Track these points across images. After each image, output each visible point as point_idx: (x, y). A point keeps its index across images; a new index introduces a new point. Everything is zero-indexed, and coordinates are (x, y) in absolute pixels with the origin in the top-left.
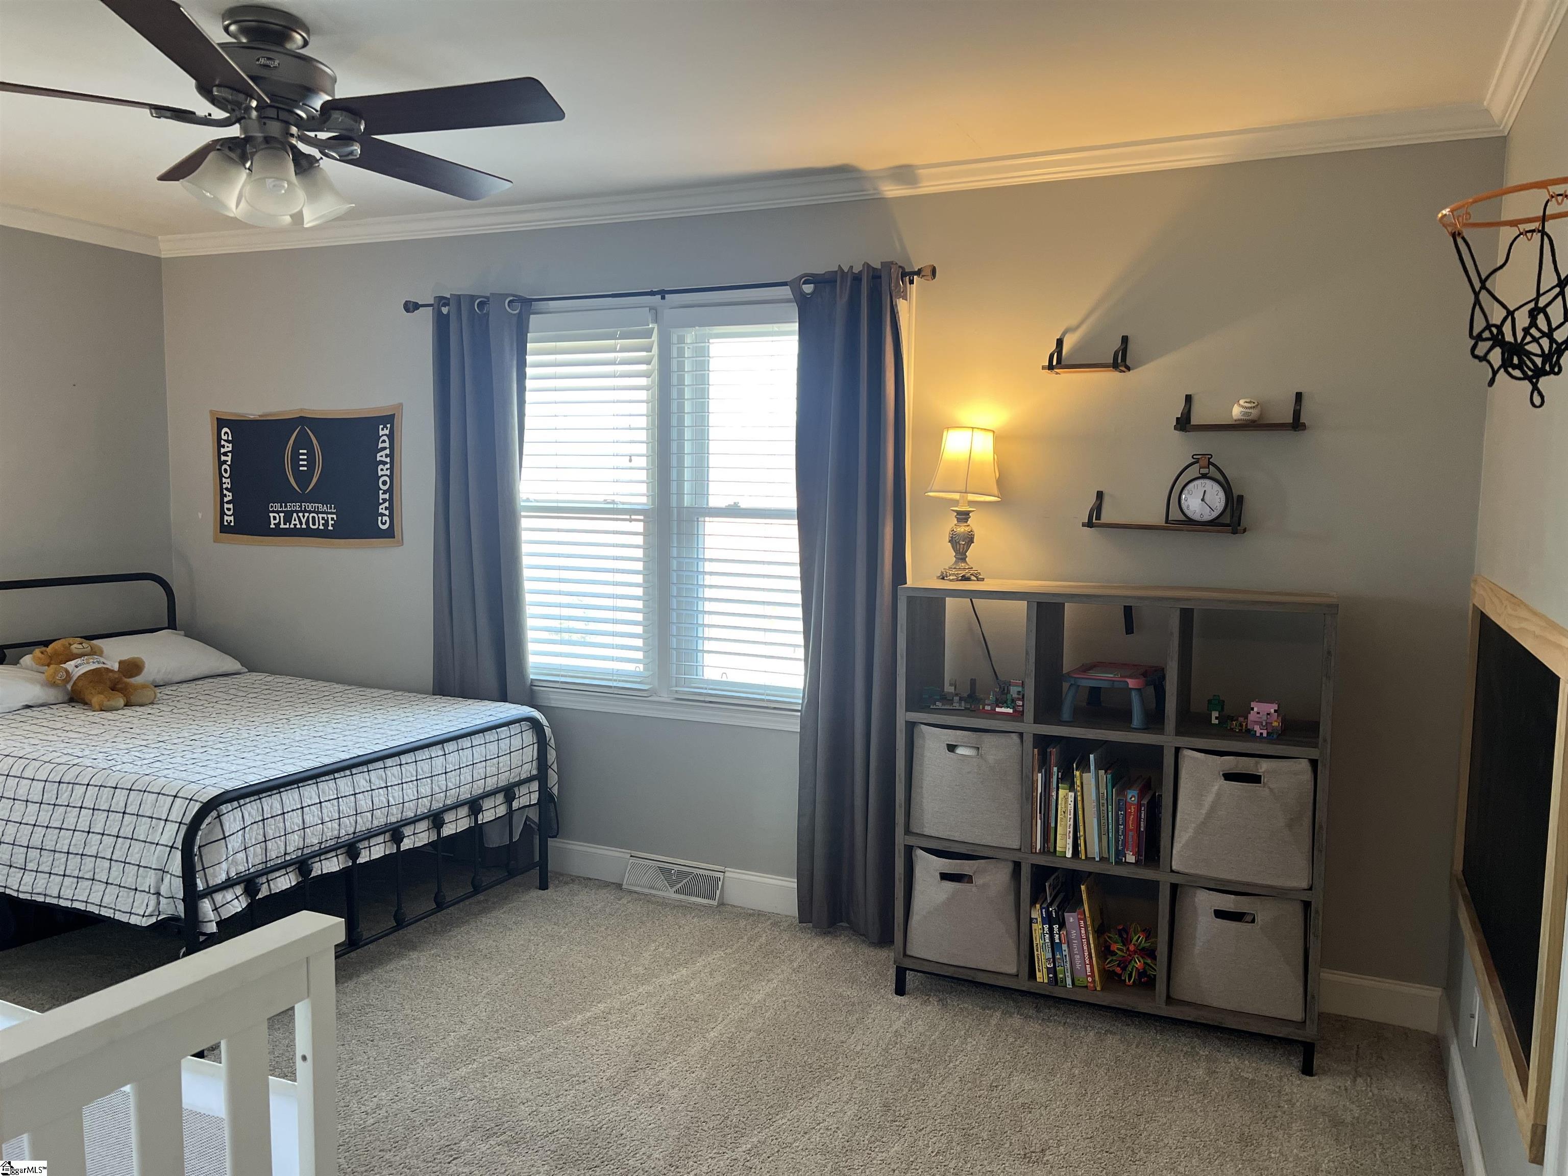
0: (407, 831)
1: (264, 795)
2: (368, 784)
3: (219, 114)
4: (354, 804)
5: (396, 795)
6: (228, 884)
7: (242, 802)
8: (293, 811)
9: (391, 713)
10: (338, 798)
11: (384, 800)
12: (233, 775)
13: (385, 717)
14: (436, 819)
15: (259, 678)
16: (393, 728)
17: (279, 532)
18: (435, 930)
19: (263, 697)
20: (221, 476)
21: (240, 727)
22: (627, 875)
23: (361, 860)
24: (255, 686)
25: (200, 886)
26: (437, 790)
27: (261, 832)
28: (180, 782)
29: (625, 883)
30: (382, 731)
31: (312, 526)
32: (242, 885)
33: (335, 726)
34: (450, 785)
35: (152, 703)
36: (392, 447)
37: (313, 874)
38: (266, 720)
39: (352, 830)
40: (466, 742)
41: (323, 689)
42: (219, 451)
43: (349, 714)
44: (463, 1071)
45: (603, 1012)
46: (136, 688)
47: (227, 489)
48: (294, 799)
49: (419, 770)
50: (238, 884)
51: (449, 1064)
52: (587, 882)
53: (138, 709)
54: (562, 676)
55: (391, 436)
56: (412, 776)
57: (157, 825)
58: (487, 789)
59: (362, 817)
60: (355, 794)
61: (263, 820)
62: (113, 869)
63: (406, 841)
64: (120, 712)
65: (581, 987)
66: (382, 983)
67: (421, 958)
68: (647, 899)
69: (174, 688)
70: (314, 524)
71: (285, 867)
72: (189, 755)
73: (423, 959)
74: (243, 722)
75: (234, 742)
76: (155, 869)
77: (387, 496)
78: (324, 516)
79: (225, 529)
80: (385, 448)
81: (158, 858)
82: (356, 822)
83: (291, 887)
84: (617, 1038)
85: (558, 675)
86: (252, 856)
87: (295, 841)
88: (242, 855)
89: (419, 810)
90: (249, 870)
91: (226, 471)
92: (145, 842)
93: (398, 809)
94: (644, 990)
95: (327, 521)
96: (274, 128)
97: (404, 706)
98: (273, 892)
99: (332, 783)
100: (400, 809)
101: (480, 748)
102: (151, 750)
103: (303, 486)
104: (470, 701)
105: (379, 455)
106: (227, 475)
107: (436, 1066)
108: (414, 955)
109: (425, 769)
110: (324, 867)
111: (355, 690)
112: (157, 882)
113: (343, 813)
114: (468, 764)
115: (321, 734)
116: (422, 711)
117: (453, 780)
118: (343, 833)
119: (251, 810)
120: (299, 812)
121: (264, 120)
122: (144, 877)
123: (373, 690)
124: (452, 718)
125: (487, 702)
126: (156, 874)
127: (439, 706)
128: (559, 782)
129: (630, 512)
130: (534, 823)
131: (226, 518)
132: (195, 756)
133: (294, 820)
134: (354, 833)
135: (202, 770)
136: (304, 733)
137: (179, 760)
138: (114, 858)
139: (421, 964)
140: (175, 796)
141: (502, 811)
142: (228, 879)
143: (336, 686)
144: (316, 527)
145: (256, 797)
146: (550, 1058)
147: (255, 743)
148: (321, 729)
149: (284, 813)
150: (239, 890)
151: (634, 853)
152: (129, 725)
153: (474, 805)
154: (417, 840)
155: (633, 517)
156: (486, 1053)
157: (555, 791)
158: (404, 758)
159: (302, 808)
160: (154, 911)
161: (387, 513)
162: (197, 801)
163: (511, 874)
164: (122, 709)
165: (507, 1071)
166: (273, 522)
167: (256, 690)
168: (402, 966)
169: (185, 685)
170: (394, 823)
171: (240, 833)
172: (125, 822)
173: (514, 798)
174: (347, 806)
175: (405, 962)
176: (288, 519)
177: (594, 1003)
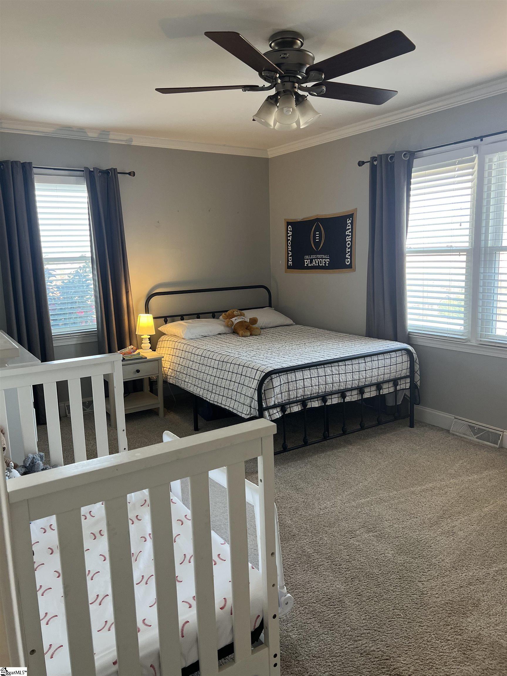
0: (348, 394)
1: (289, 372)
2: (331, 372)
3: (267, 84)
4: (325, 380)
5: (343, 378)
6: (275, 406)
7: (280, 374)
8: (300, 380)
9: (345, 343)
10: (318, 377)
11: (338, 379)
12: (278, 364)
13: (343, 345)
14: (361, 390)
15: (299, 327)
16: (344, 349)
17: (308, 268)
18: (361, 438)
19: (298, 334)
20: (288, 246)
21: (287, 345)
22: (452, 427)
23: (328, 404)
24: (296, 330)
25: (264, 406)
26: (361, 377)
27: (287, 387)
28: (260, 365)
29: (451, 430)
30: (340, 350)
31: (320, 265)
32: (280, 407)
33: (322, 347)
34: (368, 376)
35: (260, 335)
36: (352, 228)
37: (308, 407)
38: (297, 343)
39: (324, 391)
40: (375, 358)
41: (322, 332)
42: (287, 235)
43: (329, 343)
44: (363, 501)
45: (431, 488)
46: (254, 329)
47: (290, 251)
48: (300, 375)
49: (353, 368)
50: (278, 407)
51: (357, 496)
52: (433, 427)
53: (255, 337)
54: (423, 331)
55: (352, 223)
56: (350, 370)
57: (251, 380)
58: (385, 379)
59: (328, 385)
60: (326, 376)
61: (288, 382)
62: (237, 395)
63: (347, 398)
64: (248, 337)
65: (422, 474)
66: (335, 456)
67: (353, 449)
68: (461, 439)
69: (268, 330)
70: (321, 264)
71: (297, 402)
72: (266, 355)
73: (354, 449)
74: (288, 344)
75: (282, 351)
76: (250, 397)
77: (349, 250)
78: (325, 260)
79: (289, 267)
80: (349, 229)
81: (251, 393)
82: (326, 388)
83: (299, 411)
84: (436, 501)
85: (421, 330)
86: (284, 396)
87: (300, 392)
88: (280, 395)
89: (353, 385)
90: (282, 402)
91: (289, 243)
92: (247, 386)
93: (344, 384)
94: (453, 481)
95: (326, 262)
96: (288, 85)
97: (352, 341)
98: (292, 412)
99: (316, 370)
100: (345, 384)
101: (382, 361)
102: (253, 352)
103: (317, 248)
104: (380, 340)
105: (347, 232)
106: (290, 245)
107: (352, 496)
108: (350, 447)
109: (356, 368)
110: (312, 404)
111: (334, 333)
112: (250, 402)
113: (320, 383)
114: (376, 367)
115: (316, 350)
116: (359, 343)
117: (369, 374)
118: (320, 391)
119: (284, 378)
120: (302, 380)
121: (284, 83)
122: (247, 400)
123: (341, 334)
124: (370, 347)
125: (388, 341)
126: (250, 399)
127: (367, 341)
128: (420, 379)
129: (459, 251)
130: (408, 397)
131: (289, 262)
132: (268, 355)
133: (300, 384)
134: (325, 392)
135: (268, 361)
136: (309, 349)
137: (262, 356)
138: (238, 391)
139: (353, 451)
140: (257, 370)
141: (392, 390)
142: (275, 404)
143: (327, 331)
144: (321, 265)
145: (286, 373)
146: (402, 503)
147: (290, 352)
148: (316, 348)
149: (296, 381)
150: (279, 409)
151: (456, 417)
152: (250, 343)
153: (379, 386)
154: (352, 398)
155: (461, 253)
156: (374, 495)
157: (418, 383)
158: (347, 362)
159: (304, 379)
160: (249, 413)
161: (349, 257)
162: (264, 372)
163: (396, 419)
164: (249, 336)
165: (382, 505)
166: (306, 263)
167: (296, 332)
168: (345, 451)
169: (272, 329)
170: (342, 390)
171: (279, 386)
172: (242, 379)
173: (398, 385)
174: (322, 380)
175: (346, 449)
176: (311, 262)
177: (427, 483)
